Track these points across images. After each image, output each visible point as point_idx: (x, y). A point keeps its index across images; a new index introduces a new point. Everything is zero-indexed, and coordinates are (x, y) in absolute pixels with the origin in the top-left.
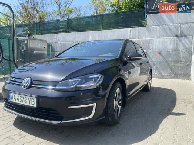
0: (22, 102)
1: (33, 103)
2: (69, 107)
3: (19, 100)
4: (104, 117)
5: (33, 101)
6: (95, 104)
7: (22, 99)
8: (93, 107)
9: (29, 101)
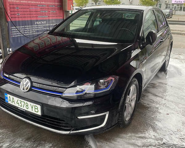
0: (23, 107)
2: (79, 118)
3: (18, 104)
5: (37, 109)
6: (108, 112)
7: (23, 103)
9: (32, 108)
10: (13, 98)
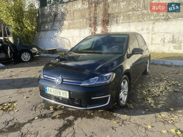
0: (57, 94)
1: (66, 95)
2: (92, 98)
3: (54, 92)
4: (116, 103)
5: (66, 94)
6: (110, 95)
7: (57, 92)
8: (108, 97)
9: (63, 94)
10: (51, 89)
